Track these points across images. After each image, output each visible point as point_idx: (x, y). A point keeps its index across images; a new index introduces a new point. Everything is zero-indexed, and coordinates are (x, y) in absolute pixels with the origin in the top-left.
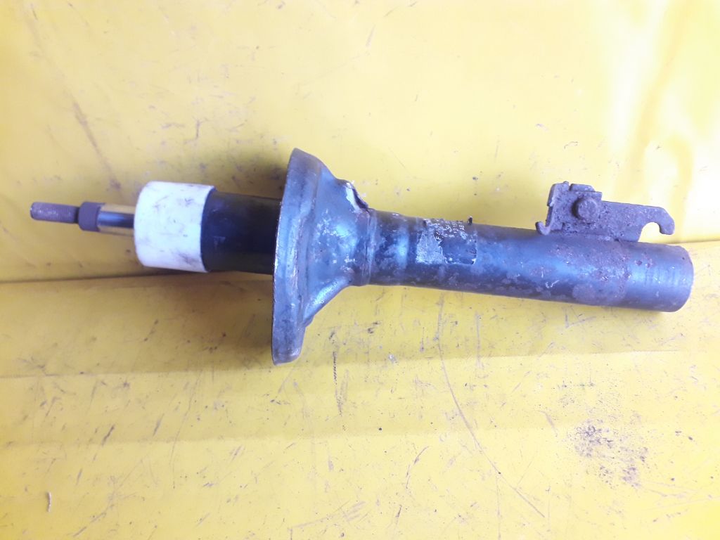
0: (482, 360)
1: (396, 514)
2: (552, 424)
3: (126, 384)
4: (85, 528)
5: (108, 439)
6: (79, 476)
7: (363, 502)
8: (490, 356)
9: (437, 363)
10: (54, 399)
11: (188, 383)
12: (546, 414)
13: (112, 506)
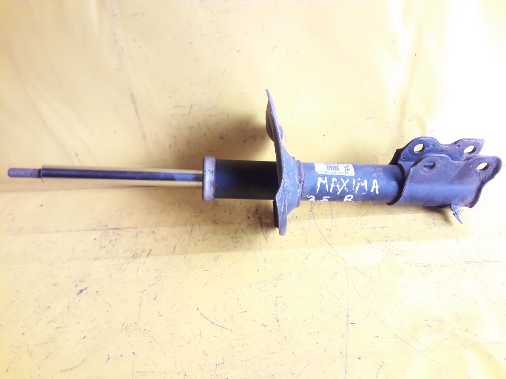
0: (334, 219)
1: (299, 278)
2: (369, 242)
3: (153, 232)
4: (146, 290)
5: (150, 255)
6: (138, 270)
7: (283, 274)
8: (338, 217)
9: (312, 221)
10: (116, 240)
11: (187, 231)
12: (367, 239)
13: (158, 281)
